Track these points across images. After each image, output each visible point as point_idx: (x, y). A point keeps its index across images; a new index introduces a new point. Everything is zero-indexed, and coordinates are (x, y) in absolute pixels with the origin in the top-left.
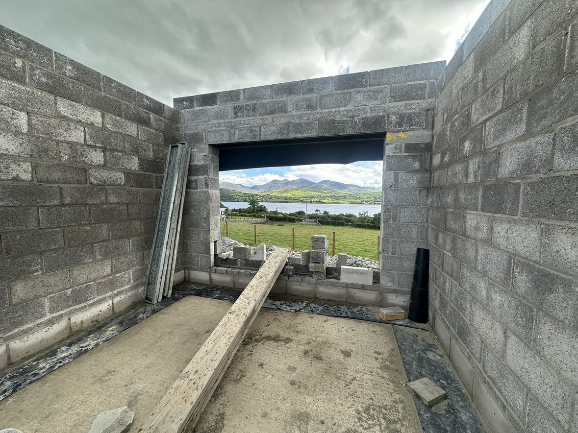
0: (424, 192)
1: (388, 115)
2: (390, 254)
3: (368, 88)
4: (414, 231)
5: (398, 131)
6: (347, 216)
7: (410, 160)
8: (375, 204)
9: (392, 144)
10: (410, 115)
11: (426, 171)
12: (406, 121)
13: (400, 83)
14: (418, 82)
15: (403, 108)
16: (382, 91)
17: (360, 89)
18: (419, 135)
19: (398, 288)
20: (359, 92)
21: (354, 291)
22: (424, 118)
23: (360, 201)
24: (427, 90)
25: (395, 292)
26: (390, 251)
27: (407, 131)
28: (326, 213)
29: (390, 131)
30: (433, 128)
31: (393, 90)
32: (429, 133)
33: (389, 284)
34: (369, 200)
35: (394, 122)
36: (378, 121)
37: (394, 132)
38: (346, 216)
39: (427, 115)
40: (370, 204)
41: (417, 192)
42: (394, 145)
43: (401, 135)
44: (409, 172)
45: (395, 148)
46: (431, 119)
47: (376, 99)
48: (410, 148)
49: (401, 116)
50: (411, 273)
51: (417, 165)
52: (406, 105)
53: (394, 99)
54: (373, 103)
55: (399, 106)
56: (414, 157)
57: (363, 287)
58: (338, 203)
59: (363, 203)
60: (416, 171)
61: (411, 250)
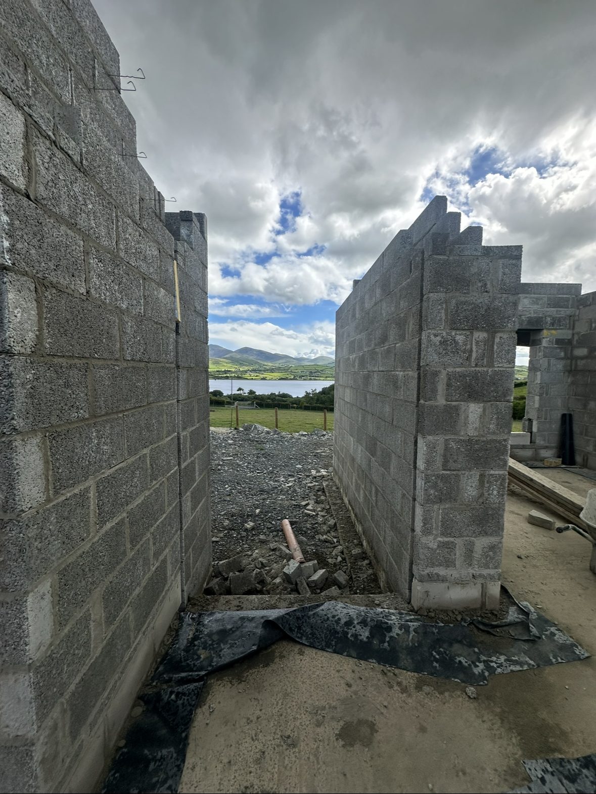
0: (567, 374)
1: (546, 317)
2: (543, 420)
3: (533, 295)
4: (559, 402)
5: (552, 329)
6: (280, 395)
7: (558, 351)
8: (311, 379)
9: (547, 338)
10: (560, 318)
11: (568, 358)
12: (556, 323)
13: (554, 294)
14: (565, 296)
15: (555, 313)
16: (542, 299)
17: (527, 295)
18: (565, 334)
19: (547, 445)
20: (526, 297)
21: (518, 450)
22: (568, 322)
23: (292, 377)
24: (570, 302)
25: (546, 447)
26: (543, 418)
27: (557, 329)
28: (251, 392)
29: (547, 329)
30: (573, 329)
31: (549, 299)
32: (570, 332)
33: (542, 443)
34: (304, 375)
35: (549, 322)
36: (539, 320)
37: (549, 329)
38: (278, 396)
39: (570, 319)
40: (305, 380)
41: (562, 374)
42: (548, 339)
43: (553, 332)
44: (557, 359)
45: (549, 341)
46: (572, 323)
47: (538, 304)
48: (559, 341)
49: (553, 318)
50: (557, 433)
51: (562, 354)
52: (557, 311)
53: (549, 305)
54: (535, 307)
55: (552, 311)
56: (561, 348)
57: (524, 447)
58: (264, 379)
59: (297, 379)
60: (562, 359)
61: (557, 415)
